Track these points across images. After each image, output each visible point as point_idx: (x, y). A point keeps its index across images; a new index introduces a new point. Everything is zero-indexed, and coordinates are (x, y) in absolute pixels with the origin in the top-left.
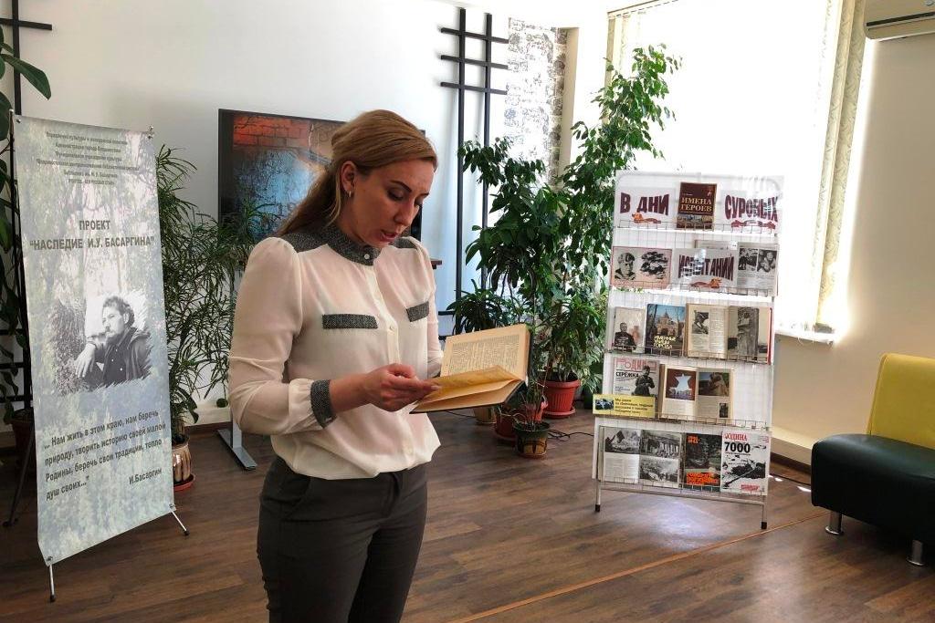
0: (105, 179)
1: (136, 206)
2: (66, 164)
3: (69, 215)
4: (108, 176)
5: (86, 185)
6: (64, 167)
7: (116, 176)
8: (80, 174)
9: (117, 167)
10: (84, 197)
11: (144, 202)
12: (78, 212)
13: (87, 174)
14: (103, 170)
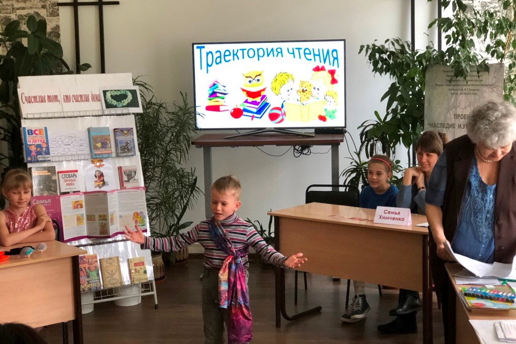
0: (472, 92)
2: (450, 85)
3: (449, 111)
4: (474, 90)
5: (461, 96)
6: (448, 87)
7: (478, 90)
8: (458, 90)
9: (479, 85)
10: (459, 102)
12: (454, 110)
13: (462, 90)
14: (471, 87)
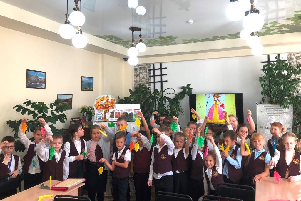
0: (278, 115)
1: (286, 120)
2: (268, 112)
3: (267, 122)
5: (273, 116)
6: (267, 113)
7: (281, 114)
8: (271, 114)
10: (272, 118)
11: (289, 120)
12: (270, 122)
13: (273, 114)
14: (277, 113)
